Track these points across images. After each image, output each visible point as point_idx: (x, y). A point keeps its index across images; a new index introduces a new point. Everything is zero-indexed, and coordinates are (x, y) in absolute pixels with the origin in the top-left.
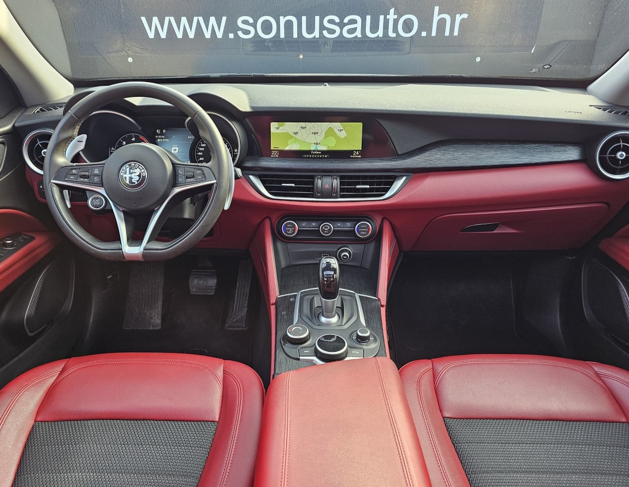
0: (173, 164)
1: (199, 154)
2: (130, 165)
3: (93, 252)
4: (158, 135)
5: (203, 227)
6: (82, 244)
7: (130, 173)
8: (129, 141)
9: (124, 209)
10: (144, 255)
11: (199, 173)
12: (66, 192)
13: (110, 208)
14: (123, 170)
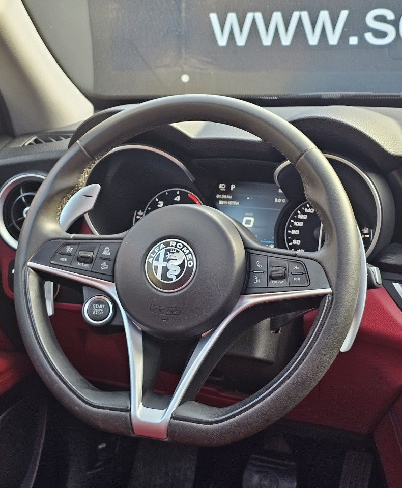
0: (248, 248)
1: (293, 232)
2: (167, 245)
3: (77, 408)
4: (222, 193)
5: (295, 385)
6: (61, 389)
7: (166, 260)
8: (169, 201)
9: (145, 329)
10: (171, 429)
11: (296, 271)
12: (49, 286)
13: (121, 324)
14: (154, 252)
